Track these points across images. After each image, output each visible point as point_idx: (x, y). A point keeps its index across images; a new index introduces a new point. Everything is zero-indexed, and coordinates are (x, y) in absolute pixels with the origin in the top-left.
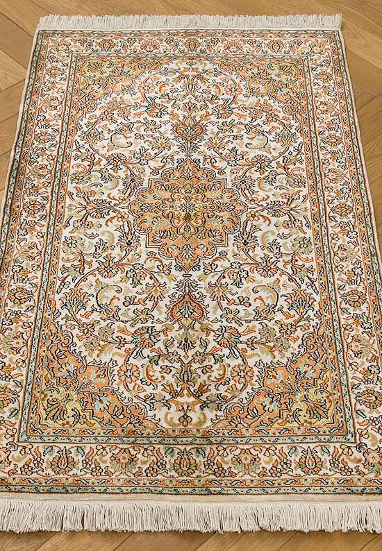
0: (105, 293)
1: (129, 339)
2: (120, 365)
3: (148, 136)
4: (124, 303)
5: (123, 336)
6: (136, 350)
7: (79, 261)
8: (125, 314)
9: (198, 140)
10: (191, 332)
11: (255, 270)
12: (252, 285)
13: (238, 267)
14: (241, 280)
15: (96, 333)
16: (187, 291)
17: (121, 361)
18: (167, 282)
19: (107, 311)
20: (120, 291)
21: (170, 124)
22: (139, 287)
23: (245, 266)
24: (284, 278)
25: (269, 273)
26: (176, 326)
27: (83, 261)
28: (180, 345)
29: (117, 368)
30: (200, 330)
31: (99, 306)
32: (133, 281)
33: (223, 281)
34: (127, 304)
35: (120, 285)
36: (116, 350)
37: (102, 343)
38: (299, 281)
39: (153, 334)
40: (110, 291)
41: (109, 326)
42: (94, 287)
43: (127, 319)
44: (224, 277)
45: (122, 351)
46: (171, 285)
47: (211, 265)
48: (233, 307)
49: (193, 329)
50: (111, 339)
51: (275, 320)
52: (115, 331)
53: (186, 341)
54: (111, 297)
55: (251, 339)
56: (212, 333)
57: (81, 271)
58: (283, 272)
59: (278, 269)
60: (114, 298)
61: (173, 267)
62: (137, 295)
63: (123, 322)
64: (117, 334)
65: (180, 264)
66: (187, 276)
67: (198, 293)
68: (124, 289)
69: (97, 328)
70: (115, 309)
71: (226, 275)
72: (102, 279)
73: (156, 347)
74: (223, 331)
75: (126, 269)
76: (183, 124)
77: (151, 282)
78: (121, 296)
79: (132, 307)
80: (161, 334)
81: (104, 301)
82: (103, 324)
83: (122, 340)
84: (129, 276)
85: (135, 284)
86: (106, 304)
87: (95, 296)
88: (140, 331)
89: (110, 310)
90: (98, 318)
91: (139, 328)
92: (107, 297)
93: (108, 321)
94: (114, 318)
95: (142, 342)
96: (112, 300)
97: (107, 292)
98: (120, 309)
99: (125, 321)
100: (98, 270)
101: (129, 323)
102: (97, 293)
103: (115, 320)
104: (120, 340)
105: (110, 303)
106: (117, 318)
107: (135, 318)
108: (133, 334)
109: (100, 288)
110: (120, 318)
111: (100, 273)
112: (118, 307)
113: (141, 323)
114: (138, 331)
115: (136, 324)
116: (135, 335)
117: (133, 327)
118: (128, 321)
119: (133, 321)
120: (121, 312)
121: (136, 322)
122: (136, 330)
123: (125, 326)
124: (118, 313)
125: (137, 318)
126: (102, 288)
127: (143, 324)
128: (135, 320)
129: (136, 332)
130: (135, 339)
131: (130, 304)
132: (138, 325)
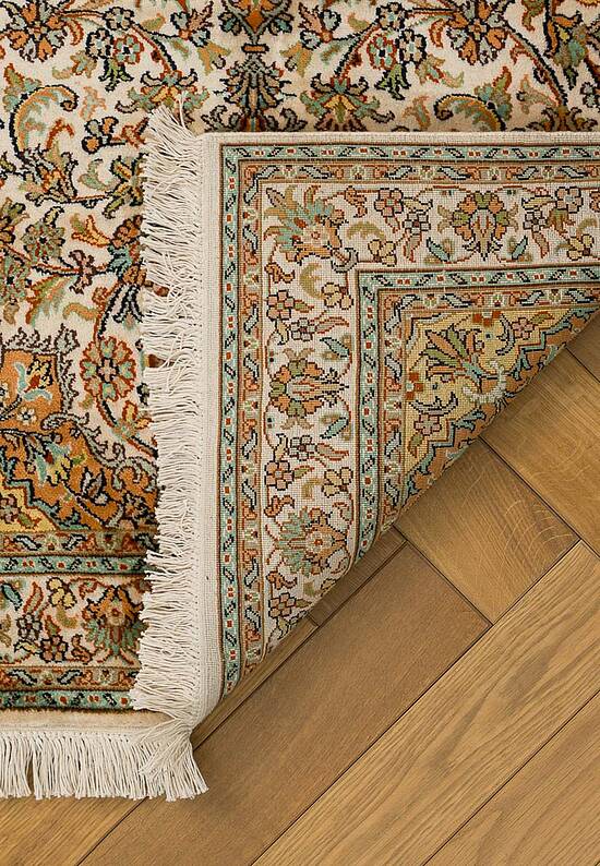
0: (32, 114)
1: (102, 257)
2: (83, 347)
4: (84, 144)
5: (88, 250)
6: (122, 295)
8: (90, 178)
11: (444, 34)
12: (435, 91)
13: (397, 24)
14: (404, 71)
15: (18, 246)
16: (253, 103)
17: (85, 332)
18: (200, 71)
19: (44, 172)
20: (70, 104)
22: (123, 87)
23: (419, 17)
24: (524, 68)
25: (484, 46)
29: (76, 356)
31: (20, 155)
32: (106, 68)
33: (354, 74)
34: (92, 144)
35: (72, 82)
36: (70, 297)
37: (36, 277)
38: (563, 81)
40: (47, 105)
41: (49, 220)
43: (93, 193)
44: (357, 60)
45: (86, 300)
46: (211, 80)
47: (321, 16)
50: (53, 262)
52: (66, 236)
54: (50, 124)
58: (523, 47)
59: (507, 29)
60: (59, 126)
61: (214, 19)
62: (118, 115)
63: (83, 203)
64: (71, 245)
65: (236, 11)
66: (254, 50)
67: (283, 113)
68: (82, 95)
69: (20, 230)
70: (61, 164)
71: (362, 51)
72: (22, 67)
75: (88, 28)
77: (157, 69)
78: (75, 119)
79: (108, 154)
81: (36, 139)
82: (35, 214)
83: (84, 263)
84: (94, 51)
85: (114, 76)
86: (37, 149)
87: (7, 125)
88: (129, 229)
89: (51, 167)
90: (19, 198)
91: (125, 222)
92: (41, 127)
93: (47, 205)
94: (63, 192)
95: (134, 265)
96: (53, 134)
97: (38, 110)
98: (76, 163)
99: (91, 201)
100: (9, 36)
101: (101, 205)
102: (13, 116)
103: (63, 198)
104: (79, 263)
105: (49, 143)
106: (70, 193)
107: (117, 188)
108: (111, 241)
109: (20, 96)
110: (75, 192)
111: (16, 46)
112: (70, 157)
113: (132, 205)
114: (123, 230)
115: (117, 208)
116: (118, 243)
117: (111, 217)
118: (96, 200)
119: (111, 199)
120: (78, 172)
121: (119, 201)
122: (118, 229)
123: (90, 217)
124: (70, 175)
125: (120, 188)
126: (25, 97)
127: (136, 208)
128: (115, 194)
129: (119, 235)
130: (117, 257)
131: (101, 145)
132: (124, 213)
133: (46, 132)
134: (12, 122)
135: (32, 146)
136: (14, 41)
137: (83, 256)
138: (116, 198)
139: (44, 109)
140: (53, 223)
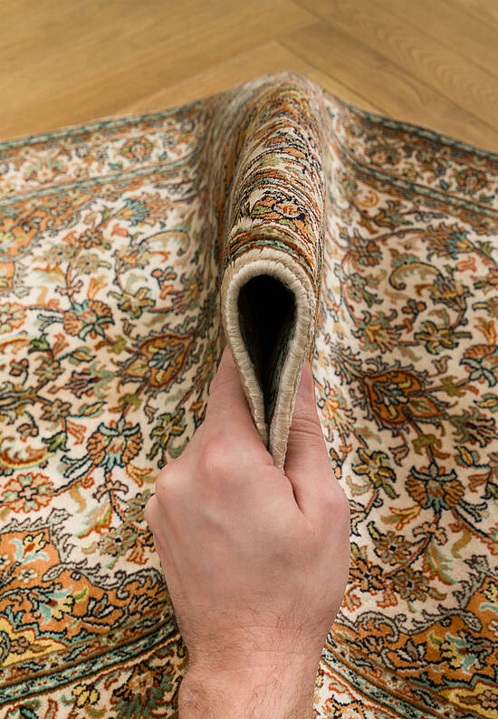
1: (80, 298)
2: (19, 301)
4: (157, 269)
5: (84, 290)
6: (56, 314)
8: (134, 278)
10: (114, 383)
17: (27, 301)
26: (124, 356)
28: (82, 374)
29: (13, 299)
30: (122, 394)
34: (157, 273)
36: (51, 287)
37: (64, 267)
39: (97, 328)
43: (123, 284)
45: (51, 295)
49: (122, 383)
52: (92, 275)
53: (91, 381)
55: (121, 484)
56: (117, 416)
63: (116, 279)
64: (86, 279)
69: (94, 250)
70: (142, 262)
73: (69, 339)
74: (127, 433)
79: (152, 283)
80: (100, 338)
81: (156, 246)
82: (105, 256)
83: (75, 289)
87: (163, 230)
88: (101, 307)
90: (115, 246)
91: (106, 304)
92: (164, 246)
93: (112, 261)
94: (122, 265)
98: (143, 268)
101: (116, 289)
103: (117, 268)
104: (75, 286)
105: (154, 253)
107: (129, 294)
108: (92, 300)
112: (146, 265)
113: (118, 305)
114: (100, 304)
115: (115, 298)
116: (91, 303)
117: (108, 296)
118: (119, 285)
119: (121, 293)
120: (137, 271)
122: (100, 301)
123: (107, 285)
127: (116, 307)
129: (96, 303)
130: (82, 306)
131: (158, 278)
132: (112, 302)
133: (162, 250)
134: (167, 232)
135: (152, 245)
137: (80, 287)
138: (122, 295)
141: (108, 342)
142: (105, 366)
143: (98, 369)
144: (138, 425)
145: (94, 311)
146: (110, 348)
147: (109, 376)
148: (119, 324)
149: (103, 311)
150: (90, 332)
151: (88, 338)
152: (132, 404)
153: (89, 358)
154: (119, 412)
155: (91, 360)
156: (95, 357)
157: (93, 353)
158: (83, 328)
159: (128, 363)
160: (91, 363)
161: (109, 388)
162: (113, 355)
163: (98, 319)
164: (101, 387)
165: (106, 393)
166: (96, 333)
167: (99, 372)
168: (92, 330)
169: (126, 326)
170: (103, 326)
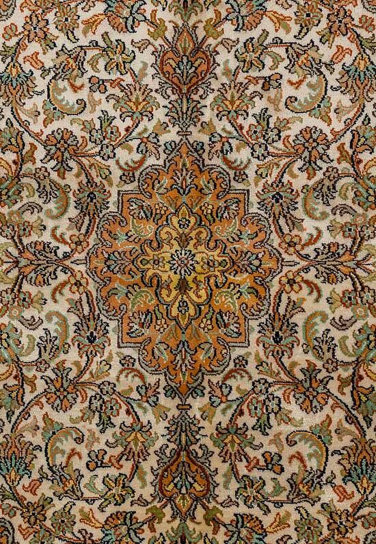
0: (58, 444)
1: (98, 535)
3: (112, 82)
4: (87, 465)
5: (90, 529)
7: (15, 377)
8: (91, 486)
9: (201, 92)
10: (190, 524)
11: (291, 397)
12: (286, 429)
13: (264, 391)
14: (268, 418)
15: (48, 523)
16: (184, 442)
18: (153, 421)
19: (64, 480)
20: (79, 440)
21: (151, 48)
22: (109, 431)
23: (277, 387)
24: (339, 415)
25: (315, 403)
26: (168, 511)
27: (21, 378)
30: (204, 522)
31: (51, 468)
32: (100, 418)
33: (240, 421)
34: (92, 465)
35: (80, 425)
38: (363, 423)
39: (134, 527)
40: (67, 440)
41: (67, 509)
42: (41, 431)
43: (93, 495)
44: (241, 413)
46: (160, 428)
47: (221, 387)
48: (256, 474)
49: (193, 519)
50: (69, 535)
51: (321, 502)
52: (77, 520)
54: (68, 451)
55: (282, 539)
56: (223, 529)
57: (20, 399)
58: (338, 404)
59: (329, 394)
60: (73, 453)
61: (160, 390)
62: (107, 449)
63: (87, 501)
64: (79, 526)
65: (173, 385)
66: (184, 408)
67: (200, 447)
68: (87, 434)
69: (49, 514)
70: (74, 476)
71: (245, 407)
72: (52, 414)
74: (239, 525)
75: (90, 393)
76: (174, 49)
77: (129, 420)
78: (82, 449)
79: (101, 472)
80: (145, 527)
81: (60, 459)
82: (59, 505)
83: (87, 537)
84: (93, 407)
85: (105, 424)
86: (61, 465)
87: (43, 450)
88: (114, 519)
89: (68, 477)
90: (49, 494)
91: (111, 515)
92: (63, 452)
93: (65, 500)
94: (75, 493)
95: (117, 540)
96: (69, 458)
97: (62, 442)
98: (83, 476)
99: (91, 500)
100: (46, 396)
101: (97, 503)
102: (47, 444)
103: (75, 497)
104: (84, 537)
105: (67, 463)
106: (79, 494)
107: (106, 494)
108: (103, 525)
109: (51, 433)
110: (82, 493)
111: (50, 402)
112: (79, 472)
113: (115, 505)
114: (110, 519)
115: (107, 506)
116: (107, 527)
117: (103, 511)
118: (94, 500)
119: (103, 500)
120: (84, 481)
121: (107, 502)
122: (107, 518)
123: (91, 510)
124: (79, 483)
125: (108, 494)
126: (54, 433)
127: (118, 507)
128: (106, 497)
129: (108, 522)
130: (107, 535)
131: (97, 467)
132: (111, 509)
133: (66, 456)
134: (46, 448)
135: (58, 463)
136: (49, 399)
137: (86, 533)
138: (106, 500)
139: (65, 442)
140: (69, 511)
141: (150, 522)
142: (172, 528)
143: (173, 535)
144: (235, 515)
145: (116, 526)
146: (157, 521)
147: (183, 527)
148: (135, 508)
149: (118, 518)
150: (136, 533)
151: (141, 536)
152: (215, 515)
153: (162, 539)
154: (219, 528)
155: (164, 538)
156: (161, 534)
157: (158, 535)
158: (131, 538)
159: (176, 509)
160: (166, 538)
161: (194, 529)
162: (164, 520)
163: (126, 524)
164: (191, 536)
165: (197, 533)
166: (139, 528)
167: (176, 535)
168: (134, 531)
169: (139, 502)
170: (134, 521)
